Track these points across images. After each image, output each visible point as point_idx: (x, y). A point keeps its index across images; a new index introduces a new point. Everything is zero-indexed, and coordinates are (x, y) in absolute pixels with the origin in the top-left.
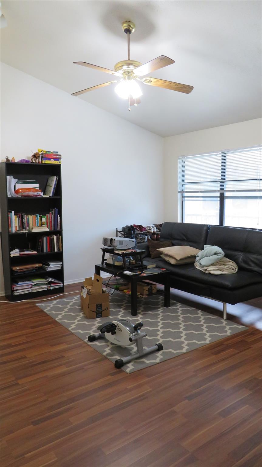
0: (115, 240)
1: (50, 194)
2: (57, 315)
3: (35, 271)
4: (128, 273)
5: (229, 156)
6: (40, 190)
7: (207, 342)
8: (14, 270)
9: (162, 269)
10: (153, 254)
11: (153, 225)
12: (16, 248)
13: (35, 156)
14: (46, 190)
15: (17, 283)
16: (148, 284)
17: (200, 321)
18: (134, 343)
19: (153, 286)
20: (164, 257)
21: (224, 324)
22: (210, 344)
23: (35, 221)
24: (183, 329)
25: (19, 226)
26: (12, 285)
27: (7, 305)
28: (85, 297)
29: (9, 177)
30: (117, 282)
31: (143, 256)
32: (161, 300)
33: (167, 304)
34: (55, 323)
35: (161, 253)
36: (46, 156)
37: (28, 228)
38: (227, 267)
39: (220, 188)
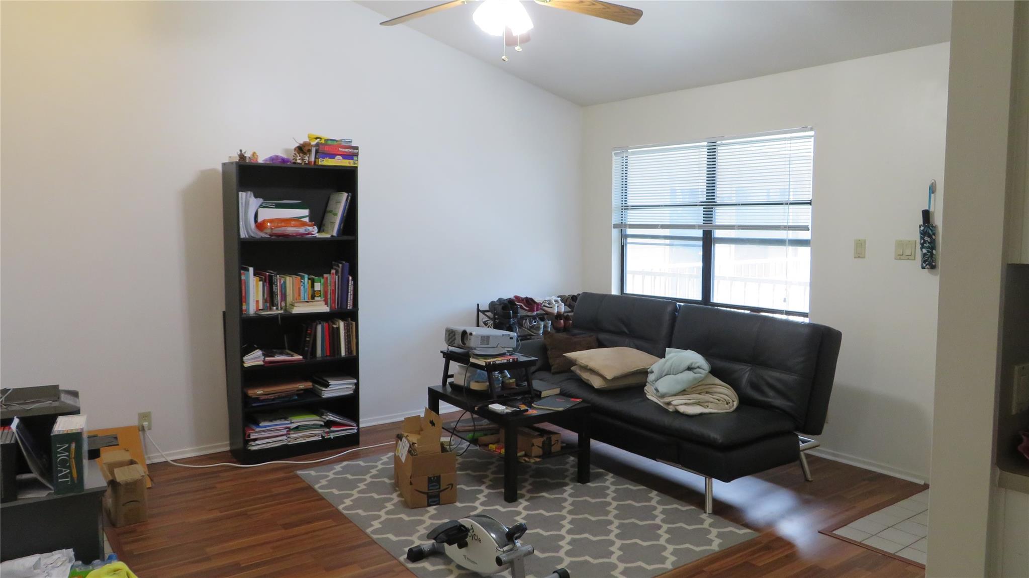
0: (471, 334)
1: (333, 231)
2: (342, 498)
3: (296, 398)
4: (497, 407)
5: (722, 153)
6: (310, 223)
7: (668, 565)
8: (250, 395)
9: (573, 399)
10: (555, 363)
11: (558, 297)
12: (256, 349)
13: (302, 149)
14: (326, 221)
15: (257, 424)
16: (543, 432)
17: (655, 517)
18: (507, 569)
19: (554, 438)
20: (578, 372)
21: (706, 525)
22: (675, 569)
23: (299, 289)
24: (617, 536)
25: (265, 301)
26: (246, 428)
27: (236, 472)
28: (403, 459)
29: (244, 194)
30: (474, 426)
31: (533, 369)
32: (572, 466)
33: (583, 477)
34: (337, 515)
35: (573, 363)
36: (326, 149)
37: (283, 304)
38: (714, 398)
39: (704, 220)
